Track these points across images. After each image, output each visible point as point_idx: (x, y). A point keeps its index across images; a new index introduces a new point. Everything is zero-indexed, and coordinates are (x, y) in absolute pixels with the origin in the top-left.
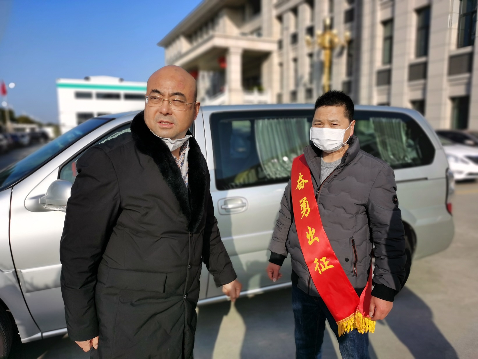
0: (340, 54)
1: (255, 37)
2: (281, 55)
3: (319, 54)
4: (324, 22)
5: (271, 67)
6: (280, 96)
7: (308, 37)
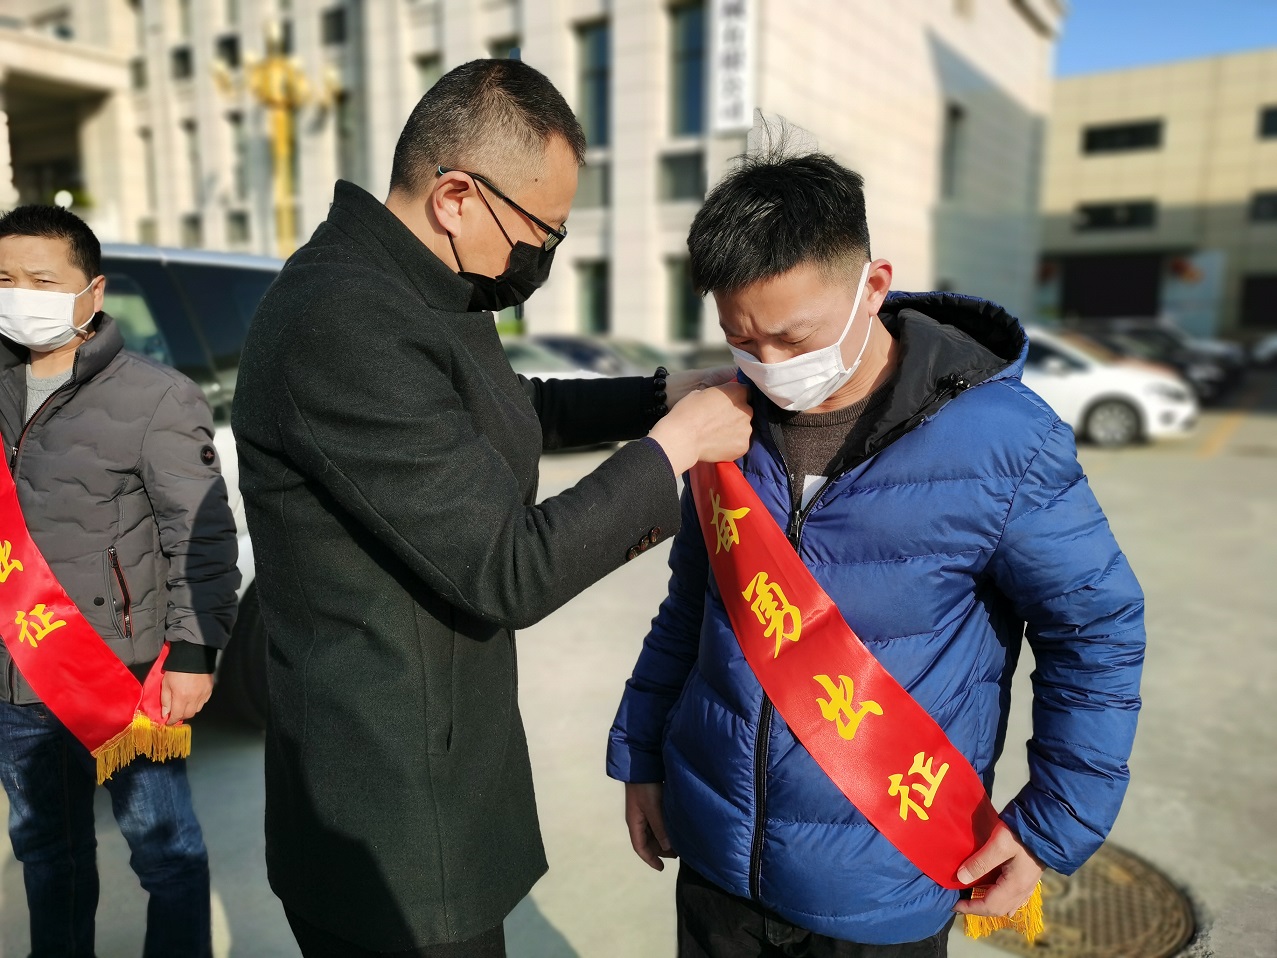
0: (318, 125)
1: (48, 34)
2: (142, 106)
3: (258, 118)
4: (266, 29)
5: (111, 135)
6: (148, 227)
7: (220, 66)
